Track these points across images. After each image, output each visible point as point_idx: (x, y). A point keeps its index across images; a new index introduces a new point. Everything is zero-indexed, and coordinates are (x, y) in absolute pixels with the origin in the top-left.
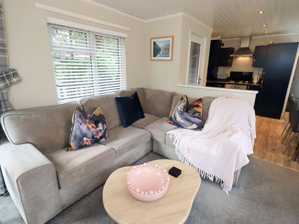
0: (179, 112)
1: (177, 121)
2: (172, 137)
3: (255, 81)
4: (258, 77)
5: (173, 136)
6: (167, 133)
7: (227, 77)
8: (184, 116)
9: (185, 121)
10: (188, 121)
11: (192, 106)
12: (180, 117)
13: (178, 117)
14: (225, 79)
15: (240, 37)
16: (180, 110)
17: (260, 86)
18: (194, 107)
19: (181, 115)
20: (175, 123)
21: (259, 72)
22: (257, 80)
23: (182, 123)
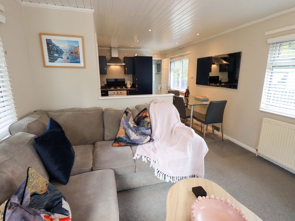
0: (133, 129)
1: (131, 140)
2: (146, 160)
3: (129, 86)
4: (130, 83)
5: (146, 158)
6: (135, 158)
7: (105, 85)
8: (140, 132)
9: (141, 136)
10: (144, 135)
11: (141, 118)
12: (135, 134)
13: (132, 134)
14: (104, 86)
15: (109, 48)
16: (134, 126)
17: (136, 89)
18: (144, 119)
19: (137, 131)
20: (128, 143)
21: (129, 78)
22: (130, 85)
23: (137, 140)
